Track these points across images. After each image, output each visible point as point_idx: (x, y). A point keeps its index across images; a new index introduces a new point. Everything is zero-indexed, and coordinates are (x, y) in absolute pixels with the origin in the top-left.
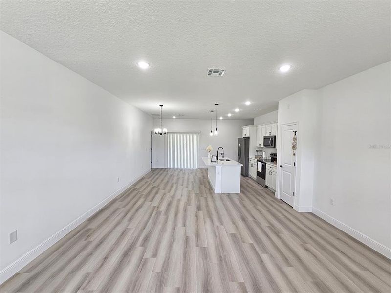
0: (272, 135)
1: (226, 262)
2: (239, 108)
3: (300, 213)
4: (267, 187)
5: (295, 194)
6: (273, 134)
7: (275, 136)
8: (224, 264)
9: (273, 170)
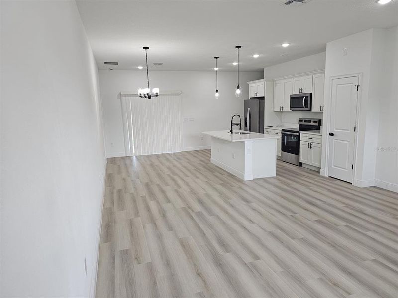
0: (304, 92)
1: (340, 246)
2: (259, 53)
3: (364, 188)
4: (301, 164)
5: (355, 167)
6: (306, 91)
7: (311, 94)
8: (339, 248)
9: (314, 140)
